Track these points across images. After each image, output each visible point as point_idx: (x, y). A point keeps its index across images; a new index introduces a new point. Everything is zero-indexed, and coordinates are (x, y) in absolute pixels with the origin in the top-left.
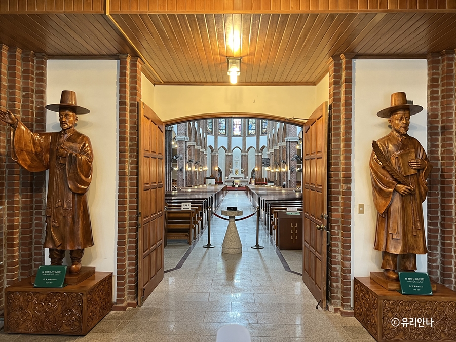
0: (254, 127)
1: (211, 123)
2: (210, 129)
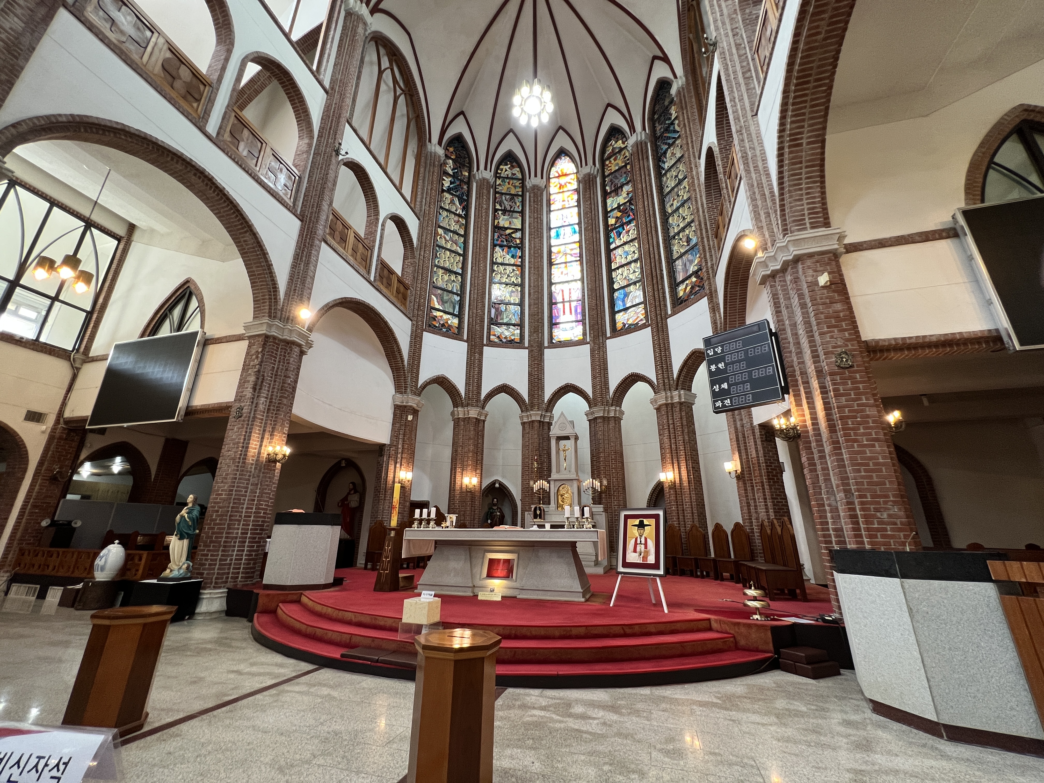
0: (637, 296)
1: (455, 296)
2: (446, 317)
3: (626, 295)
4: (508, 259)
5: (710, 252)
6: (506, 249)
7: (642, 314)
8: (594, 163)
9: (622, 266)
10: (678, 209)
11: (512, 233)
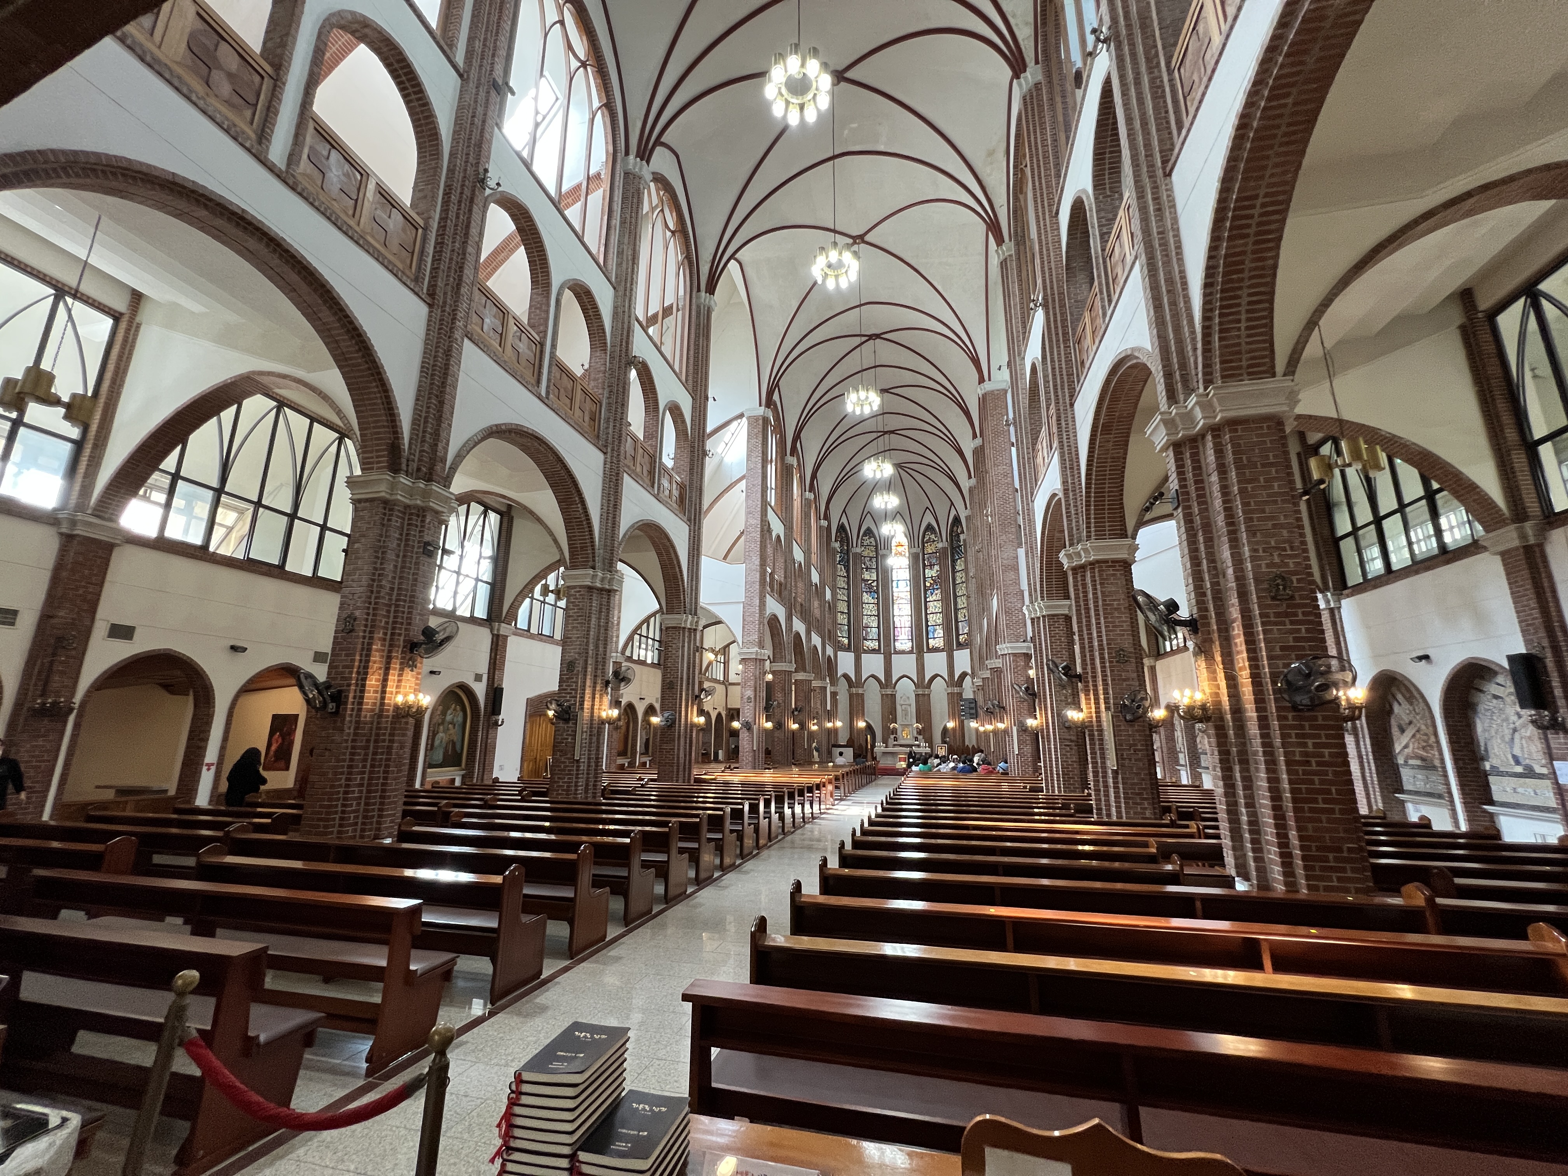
0: (940, 632)
2: (844, 640)
4: (871, 600)
6: (869, 594)
7: (942, 643)
8: (919, 544)
9: (933, 613)
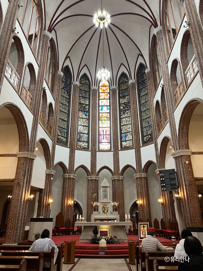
1: (65, 130)
2: (62, 138)
3: (126, 136)
4: (84, 116)
5: (156, 131)
6: (83, 112)
7: (132, 144)
8: (116, 85)
9: (125, 125)
10: (145, 111)
11: (85, 106)
